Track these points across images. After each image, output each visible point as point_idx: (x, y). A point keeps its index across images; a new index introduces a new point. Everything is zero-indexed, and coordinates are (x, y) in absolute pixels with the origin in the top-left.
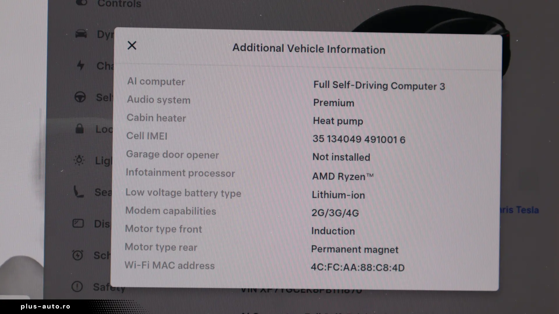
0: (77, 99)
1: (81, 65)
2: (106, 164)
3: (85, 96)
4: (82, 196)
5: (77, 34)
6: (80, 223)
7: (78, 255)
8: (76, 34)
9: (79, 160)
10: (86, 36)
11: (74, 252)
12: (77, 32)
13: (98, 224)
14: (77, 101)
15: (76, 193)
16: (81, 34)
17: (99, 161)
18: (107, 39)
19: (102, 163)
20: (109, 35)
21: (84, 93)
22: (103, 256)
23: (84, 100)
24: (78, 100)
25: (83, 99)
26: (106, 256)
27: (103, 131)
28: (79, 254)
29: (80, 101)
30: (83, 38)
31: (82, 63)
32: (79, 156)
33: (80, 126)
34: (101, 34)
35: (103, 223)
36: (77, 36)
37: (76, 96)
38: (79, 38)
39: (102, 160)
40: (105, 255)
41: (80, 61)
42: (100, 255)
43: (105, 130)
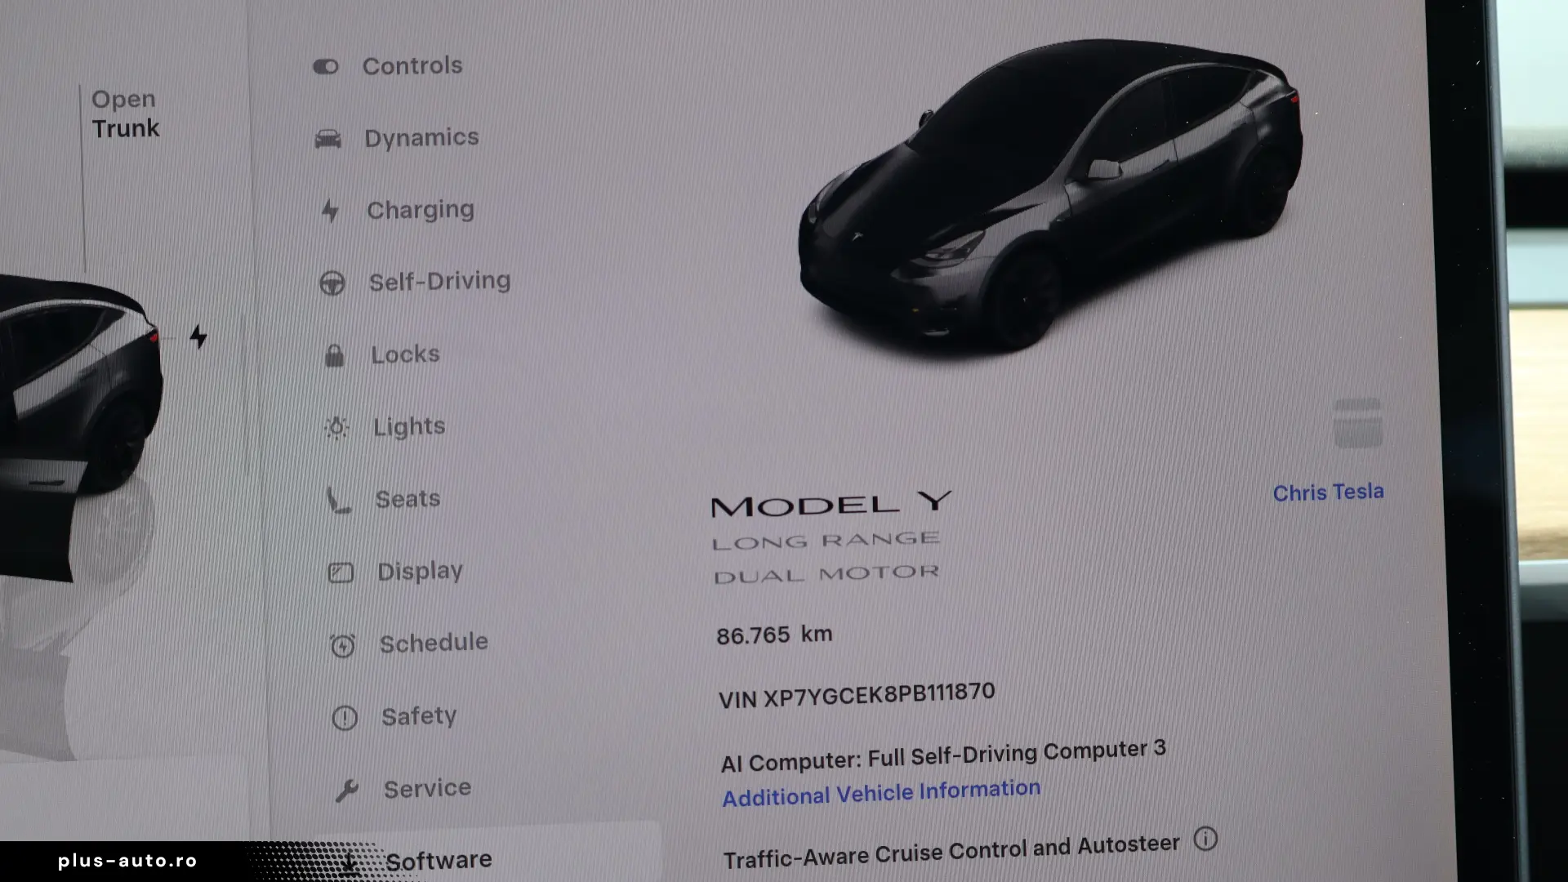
0: (326, 287)
1: (330, 211)
2: (400, 434)
3: (343, 282)
4: (347, 511)
5: (318, 140)
6: (344, 574)
7: (343, 647)
8: (316, 140)
9: (336, 427)
10: (338, 144)
11: (334, 639)
12: (318, 136)
13: (386, 572)
14: (325, 292)
15: (333, 503)
16: (328, 141)
17: (383, 428)
18: (388, 150)
19: (390, 433)
20: (392, 140)
21: (339, 274)
22: (402, 646)
23: (341, 290)
24: (328, 290)
25: (339, 287)
26: (409, 646)
27: (388, 359)
28: (347, 642)
29: (333, 293)
30: (334, 148)
31: (332, 206)
32: (336, 420)
33: (334, 350)
34: (373, 138)
35: (398, 569)
36: (318, 145)
37: (322, 283)
38: (323, 149)
39: (390, 425)
40: (407, 643)
41: (328, 203)
42: (394, 643)
43: (392, 356)
